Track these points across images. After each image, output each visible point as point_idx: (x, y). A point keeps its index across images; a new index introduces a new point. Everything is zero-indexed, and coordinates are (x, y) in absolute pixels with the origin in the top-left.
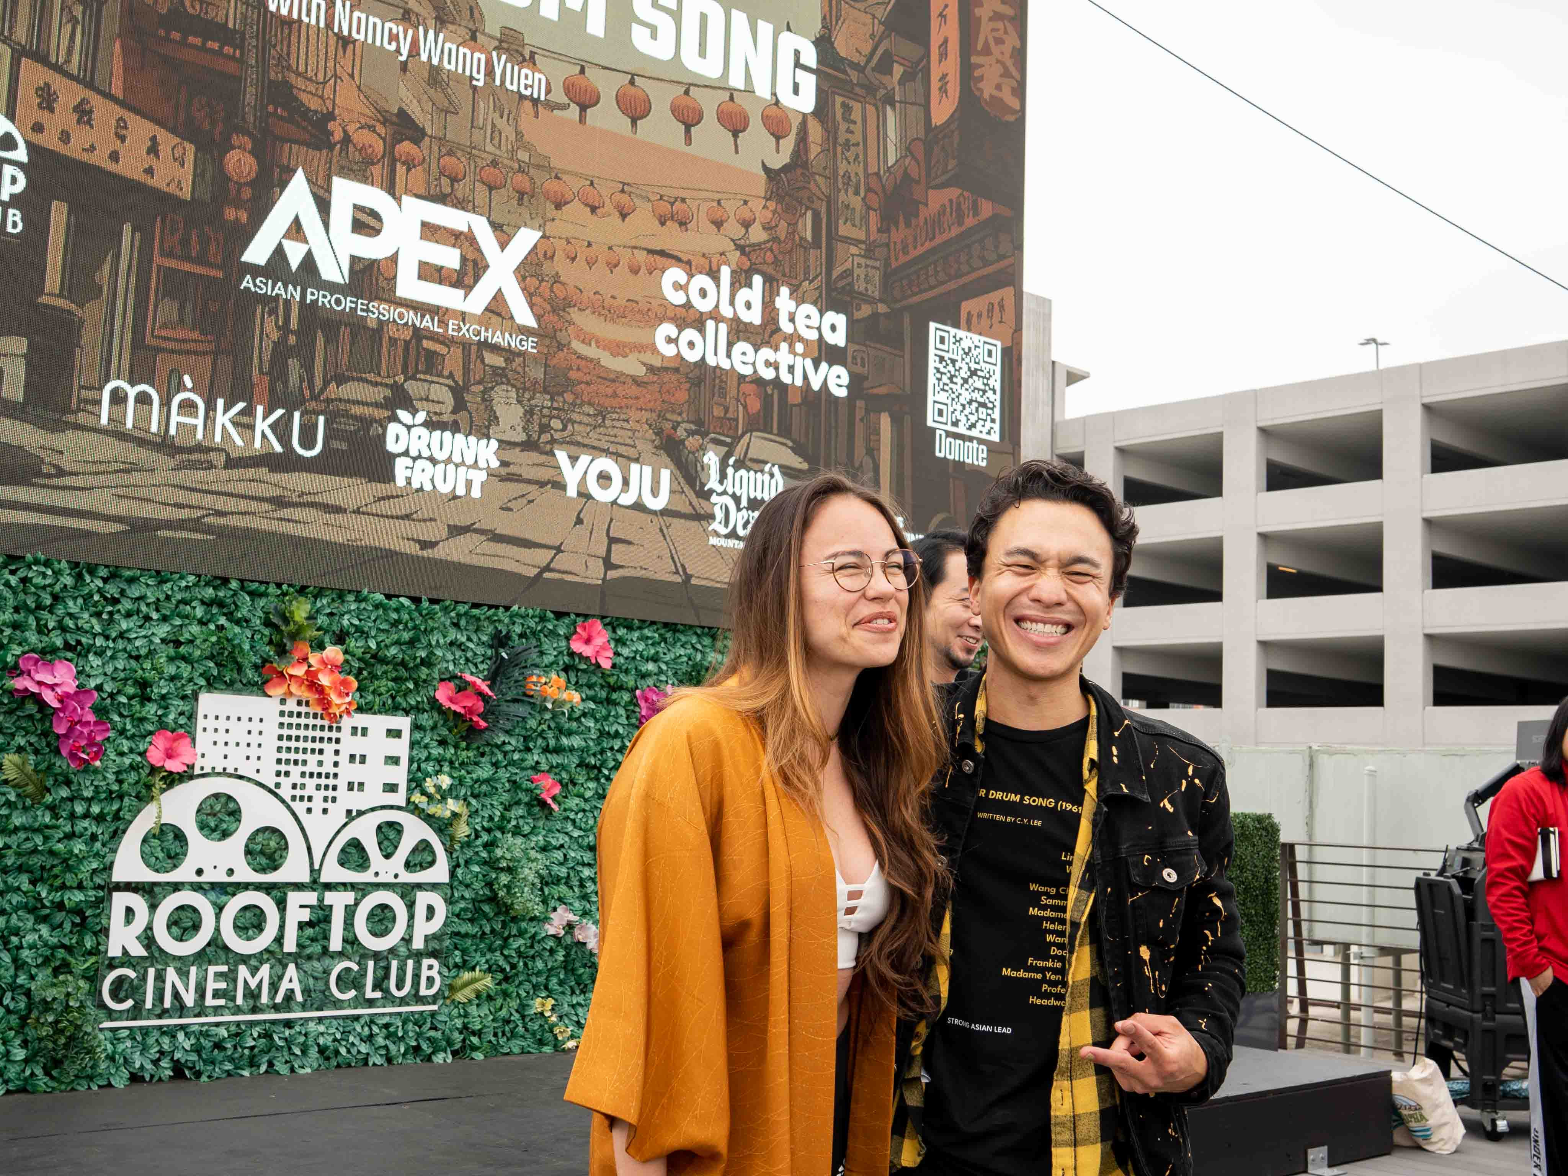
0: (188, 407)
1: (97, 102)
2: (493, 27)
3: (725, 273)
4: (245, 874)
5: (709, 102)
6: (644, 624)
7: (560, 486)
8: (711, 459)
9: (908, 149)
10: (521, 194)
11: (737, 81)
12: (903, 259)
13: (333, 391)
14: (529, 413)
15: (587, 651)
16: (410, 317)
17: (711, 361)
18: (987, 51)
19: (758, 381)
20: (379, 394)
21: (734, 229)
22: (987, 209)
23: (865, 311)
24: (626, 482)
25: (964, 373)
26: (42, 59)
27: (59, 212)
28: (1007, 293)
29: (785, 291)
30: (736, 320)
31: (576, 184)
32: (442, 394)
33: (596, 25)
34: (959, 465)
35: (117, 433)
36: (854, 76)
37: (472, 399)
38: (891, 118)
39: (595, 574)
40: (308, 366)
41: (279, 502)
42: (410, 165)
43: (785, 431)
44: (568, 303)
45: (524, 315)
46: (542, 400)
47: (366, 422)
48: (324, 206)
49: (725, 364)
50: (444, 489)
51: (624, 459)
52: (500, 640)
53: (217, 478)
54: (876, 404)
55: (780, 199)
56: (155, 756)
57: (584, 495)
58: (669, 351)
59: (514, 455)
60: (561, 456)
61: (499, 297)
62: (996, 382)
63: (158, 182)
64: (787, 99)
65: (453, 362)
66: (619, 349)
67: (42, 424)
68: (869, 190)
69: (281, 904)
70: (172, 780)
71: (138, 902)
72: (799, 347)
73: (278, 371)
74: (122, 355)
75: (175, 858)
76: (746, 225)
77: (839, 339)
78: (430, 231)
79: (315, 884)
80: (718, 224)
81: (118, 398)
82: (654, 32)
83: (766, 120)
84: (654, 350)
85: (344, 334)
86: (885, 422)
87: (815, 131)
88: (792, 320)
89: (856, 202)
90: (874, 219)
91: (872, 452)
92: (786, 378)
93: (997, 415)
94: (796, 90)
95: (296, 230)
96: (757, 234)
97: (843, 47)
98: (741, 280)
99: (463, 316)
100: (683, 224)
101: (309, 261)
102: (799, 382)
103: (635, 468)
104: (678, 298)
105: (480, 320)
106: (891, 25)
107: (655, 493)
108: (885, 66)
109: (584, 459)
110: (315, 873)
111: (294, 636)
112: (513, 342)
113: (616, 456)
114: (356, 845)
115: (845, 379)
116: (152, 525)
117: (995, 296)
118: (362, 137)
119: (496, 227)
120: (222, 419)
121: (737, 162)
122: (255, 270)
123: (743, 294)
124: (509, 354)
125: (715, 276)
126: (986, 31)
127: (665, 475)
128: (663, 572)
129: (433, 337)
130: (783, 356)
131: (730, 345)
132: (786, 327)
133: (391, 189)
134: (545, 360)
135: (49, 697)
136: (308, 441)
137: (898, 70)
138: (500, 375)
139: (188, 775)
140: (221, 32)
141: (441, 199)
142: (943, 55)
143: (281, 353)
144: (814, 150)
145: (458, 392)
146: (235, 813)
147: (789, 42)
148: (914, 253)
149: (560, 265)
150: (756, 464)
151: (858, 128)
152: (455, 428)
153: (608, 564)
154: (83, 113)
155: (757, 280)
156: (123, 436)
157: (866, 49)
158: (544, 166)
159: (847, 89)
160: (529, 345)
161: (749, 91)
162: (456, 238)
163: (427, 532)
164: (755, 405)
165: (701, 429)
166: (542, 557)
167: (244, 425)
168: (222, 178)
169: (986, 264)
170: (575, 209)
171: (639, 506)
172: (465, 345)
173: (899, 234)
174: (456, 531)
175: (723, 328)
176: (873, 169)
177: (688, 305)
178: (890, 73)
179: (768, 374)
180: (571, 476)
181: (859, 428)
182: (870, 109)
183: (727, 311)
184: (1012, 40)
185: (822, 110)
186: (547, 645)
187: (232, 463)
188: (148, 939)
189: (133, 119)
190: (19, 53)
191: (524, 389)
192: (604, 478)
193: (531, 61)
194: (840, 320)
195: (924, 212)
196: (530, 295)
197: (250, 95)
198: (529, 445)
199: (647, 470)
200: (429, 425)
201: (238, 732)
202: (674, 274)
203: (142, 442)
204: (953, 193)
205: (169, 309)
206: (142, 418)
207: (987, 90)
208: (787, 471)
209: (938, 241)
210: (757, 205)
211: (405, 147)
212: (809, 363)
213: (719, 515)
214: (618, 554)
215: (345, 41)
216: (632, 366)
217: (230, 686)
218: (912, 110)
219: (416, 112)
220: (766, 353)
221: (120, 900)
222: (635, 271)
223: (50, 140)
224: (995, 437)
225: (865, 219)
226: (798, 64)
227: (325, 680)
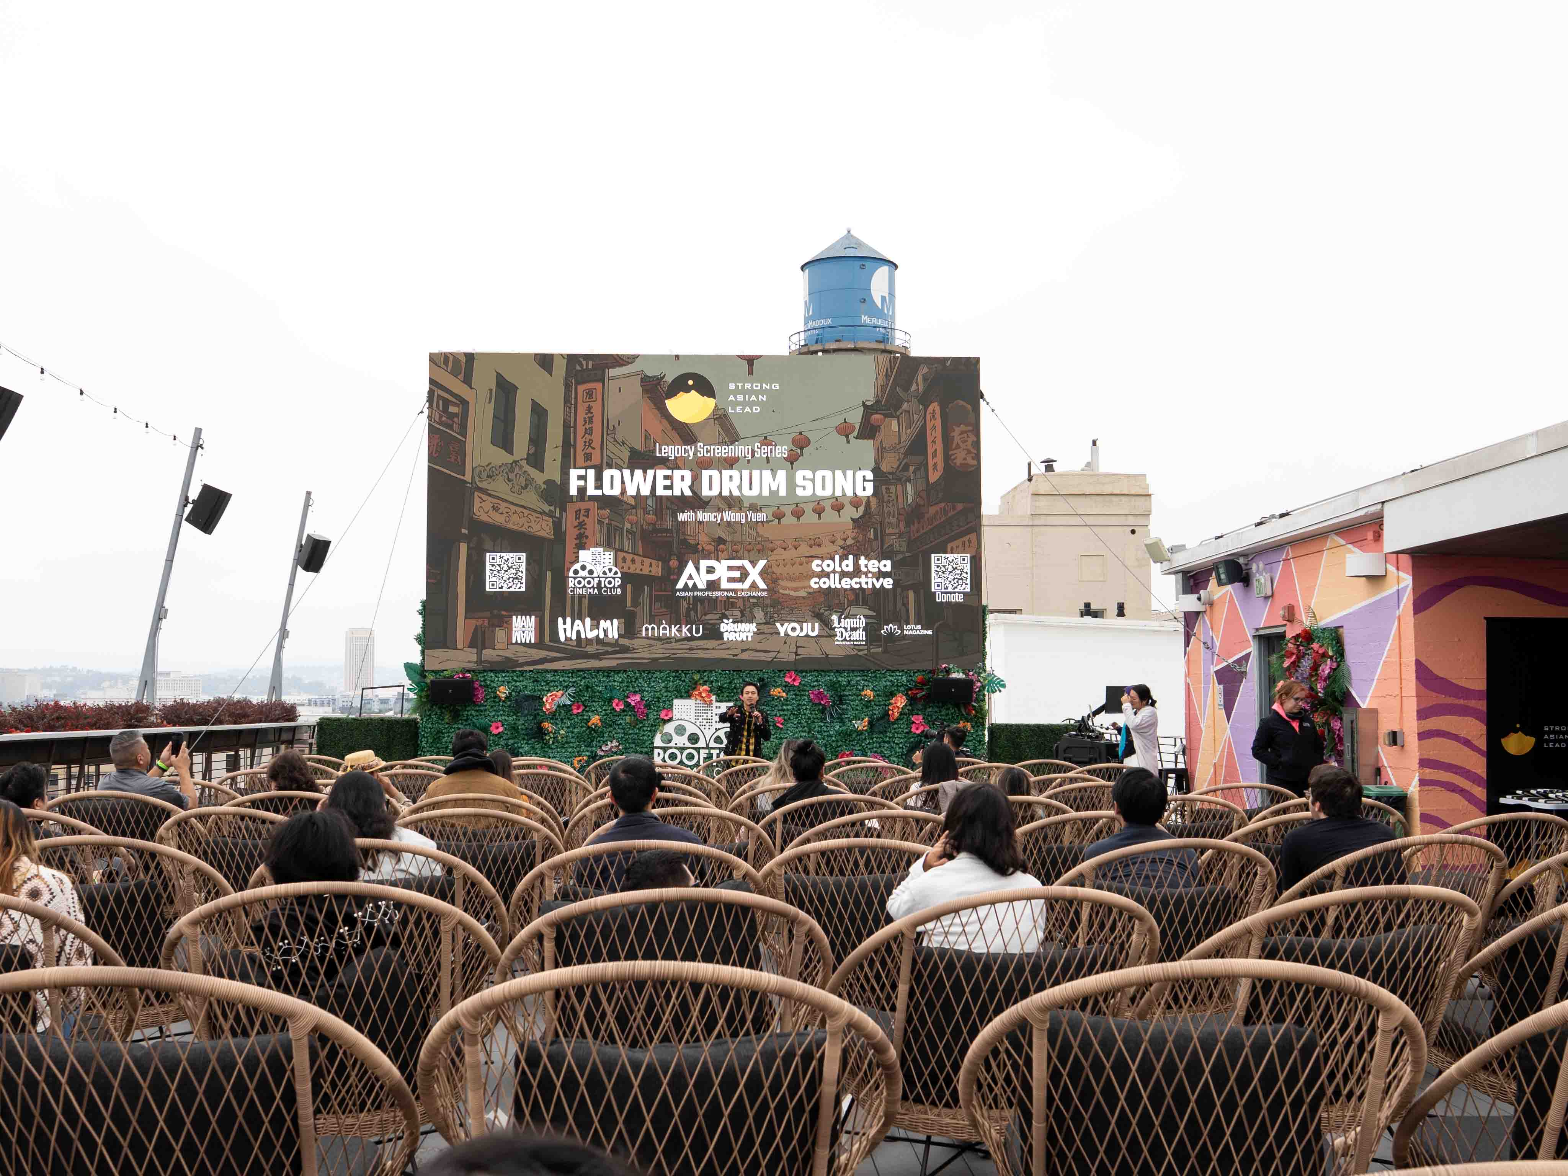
0: (664, 628)
1: (636, 557)
2: (746, 504)
3: (837, 557)
4: (688, 745)
5: (827, 505)
6: (811, 671)
7: (779, 633)
8: (835, 617)
9: (917, 495)
10: (759, 551)
11: (838, 493)
12: (917, 535)
13: (704, 618)
14: (766, 614)
15: (789, 680)
16: (726, 593)
17: (833, 586)
18: (958, 447)
19: (852, 589)
20: (718, 616)
21: (841, 543)
22: (960, 506)
23: (900, 557)
24: (802, 629)
25: (950, 569)
26: (622, 550)
27: (629, 586)
28: (973, 536)
29: (862, 558)
30: (842, 571)
31: (778, 543)
32: (737, 613)
33: (783, 493)
34: (949, 604)
35: (647, 638)
36: (891, 477)
37: (747, 613)
38: (909, 487)
39: (792, 658)
40: (696, 612)
41: (690, 649)
42: (722, 551)
43: (865, 603)
44: (778, 579)
45: (762, 585)
46: (770, 609)
47: (714, 625)
48: (698, 569)
49: (839, 586)
50: (739, 639)
51: (800, 623)
52: (761, 680)
53: (674, 645)
54: (907, 588)
55: (859, 527)
56: (662, 715)
57: (787, 635)
58: (816, 586)
59: (762, 627)
60: (778, 625)
61: (754, 583)
62: (967, 569)
63: (653, 573)
64: (860, 493)
65: (740, 603)
66: (796, 589)
67: (629, 638)
68: (899, 514)
69: (699, 753)
70: (665, 722)
71: (661, 752)
72: (870, 575)
73: (688, 614)
74: (647, 617)
75: (670, 741)
76: (845, 540)
77: (888, 569)
78: (730, 568)
79: (707, 747)
80: (833, 542)
81: (647, 629)
82: (804, 488)
83: (852, 503)
84: (810, 587)
85: (706, 602)
86: (911, 594)
87: (874, 502)
88: (866, 566)
89: (894, 521)
90: (902, 525)
91: (905, 605)
92: (864, 586)
93: (968, 581)
94: (864, 489)
95: (690, 577)
96: (850, 542)
97: (884, 468)
98: (843, 558)
99: (742, 590)
100: (819, 546)
101: (695, 585)
102: (870, 586)
103: (805, 625)
104: (819, 569)
105: (749, 590)
106: (906, 454)
107: (813, 630)
108: (906, 468)
109: (786, 625)
110: (707, 745)
111: (696, 683)
112: (760, 594)
113: (798, 622)
114: (718, 737)
115: (891, 581)
116: (657, 659)
117: (966, 539)
118: (707, 548)
119: (751, 562)
120: (674, 630)
121: (841, 520)
122: (680, 590)
123: (845, 563)
124: (758, 598)
125: (833, 559)
126: (957, 439)
127: (817, 625)
128: (818, 654)
129: (732, 597)
130: (863, 579)
131: (840, 580)
132: (864, 569)
133: (717, 560)
134: (770, 597)
135: (633, 704)
136: (697, 632)
137: (912, 469)
138: (755, 605)
139: (670, 720)
140: (667, 531)
141: (733, 558)
142: (935, 455)
143: (688, 610)
144: (873, 507)
145: (742, 612)
146: (685, 730)
147: (860, 474)
148: (922, 532)
149: (775, 569)
150: (854, 616)
151: (893, 496)
152: (742, 622)
153: (796, 654)
154: (633, 561)
155: (851, 557)
156: (648, 638)
157: (896, 466)
158: (767, 540)
159: (888, 482)
160: (765, 594)
161: (844, 495)
162: (738, 568)
163: (735, 652)
164: (852, 597)
165: (831, 609)
166: (773, 655)
167: (680, 630)
168: (669, 568)
169: (960, 527)
170: (779, 551)
171: (807, 636)
172: (743, 598)
173: (914, 528)
174: (743, 651)
175: (837, 575)
176: (901, 506)
177: (823, 570)
178: (908, 470)
179: (858, 586)
180: (782, 629)
181: (898, 597)
182: (899, 487)
183: (838, 569)
184: (973, 438)
185: (876, 492)
186: (777, 679)
187: (677, 641)
188: (664, 760)
189: (645, 559)
190: (617, 551)
191: (764, 607)
192: (794, 629)
193: (761, 511)
194: (888, 563)
195: (927, 516)
196: (764, 580)
197: (675, 545)
198: (766, 623)
199: (810, 625)
200: (734, 622)
201: (684, 709)
202: (818, 562)
203: (653, 638)
204: (942, 505)
205: (658, 605)
206: (653, 633)
207: (958, 462)
208: (866, 617)
209: (935, 523)
210: (849, 533)
211: (722, 546)
212: (874, 580)
213: (839, 634)
214: (800, 651)
215: (701, 523)
216: (803, 593)
217: (681, 697)
218: (919, 481)
219: (723, 536)
220: (856, 580)
221: (656, 751)
222: (801, 564)
223: (625, 570)
224: (968, 590)
225: (898, 525)
226: (864, 480)
227: (704, 695)
